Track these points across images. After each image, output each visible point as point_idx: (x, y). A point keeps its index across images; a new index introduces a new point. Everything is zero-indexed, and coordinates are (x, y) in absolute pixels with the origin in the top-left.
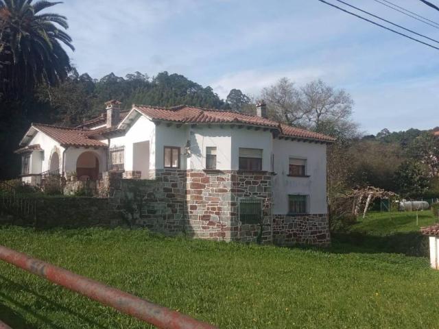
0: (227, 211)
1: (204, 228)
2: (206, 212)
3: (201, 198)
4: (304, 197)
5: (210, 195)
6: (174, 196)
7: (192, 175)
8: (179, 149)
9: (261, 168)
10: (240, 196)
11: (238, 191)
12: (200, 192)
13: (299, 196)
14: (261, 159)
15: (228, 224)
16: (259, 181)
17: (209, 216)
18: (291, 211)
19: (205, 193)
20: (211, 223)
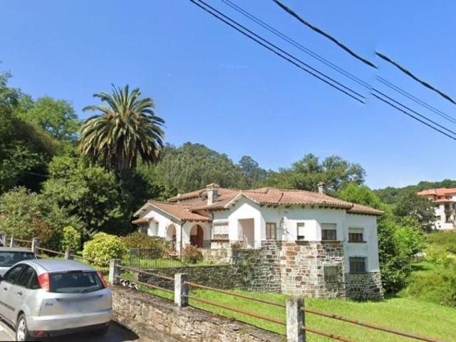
0: (315, 273)
1: (297, 286)
2: (299, 274)
3: (294, 263)
4: (364, 258)
5: (302, 260)
6: (273, 261)
7: (287, 245)
8: (275, 224)
9: (336, 238)
10: (323, 260)
11: (322, 257)
12: (294, 258)
13: (360, 258)
14: (335, 231)
15: (316, 283)
16: (335, 249)
17: (301, 277)
18: (351, 270)
19: (297, 259)
20: (303, 283)
